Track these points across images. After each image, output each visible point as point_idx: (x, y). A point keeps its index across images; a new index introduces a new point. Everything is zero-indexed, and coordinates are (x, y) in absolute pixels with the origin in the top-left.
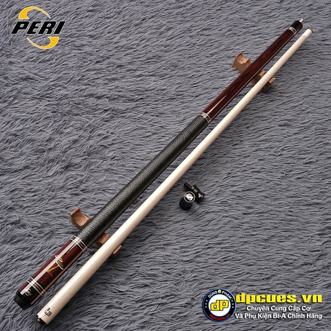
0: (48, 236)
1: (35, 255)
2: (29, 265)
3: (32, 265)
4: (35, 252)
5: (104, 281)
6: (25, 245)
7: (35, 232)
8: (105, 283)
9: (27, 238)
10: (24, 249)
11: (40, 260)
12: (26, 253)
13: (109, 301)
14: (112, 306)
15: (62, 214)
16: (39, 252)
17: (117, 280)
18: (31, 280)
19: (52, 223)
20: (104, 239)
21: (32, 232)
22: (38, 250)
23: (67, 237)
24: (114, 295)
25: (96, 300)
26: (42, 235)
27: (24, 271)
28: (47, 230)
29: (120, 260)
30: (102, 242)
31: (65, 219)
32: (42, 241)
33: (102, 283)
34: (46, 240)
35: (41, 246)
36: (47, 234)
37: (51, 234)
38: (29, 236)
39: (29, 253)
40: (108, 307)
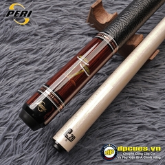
0: (58, 36)
1: (44, 58)
2: (37, 71)
3: (40, 71)
4: (43, 55)
5: (132, 95)
6: (29, 46)
7: (43, 31)
8: (133, 97)
9: (33, 37)
10: (29, 51)
11: (50, 65)
12: (31, 57)
13: (140, 121)
14: (144, 127)
15: (74, 12)
16: (48, 55)
17: (148, 95)
18: (44, 89)
19: (63, 21)
20: (138, 40)
21: (39, 31)
22: (48, 52)
23: (83, 40)
24: (144, 112)
25: (122, 119)
26: (51, 35)
27: (29, 78)
28: (57, 29)
29: (148, 70)
30: (135, 44)
31: (79, 18)
32: (51, 42)
33: (130, 97)
34: (57, 41)
35: (51, 47)
36: (58, 34)
37: (62, 35)
38: (36, 35)
39: (35, 56)
40: (140, 128)
